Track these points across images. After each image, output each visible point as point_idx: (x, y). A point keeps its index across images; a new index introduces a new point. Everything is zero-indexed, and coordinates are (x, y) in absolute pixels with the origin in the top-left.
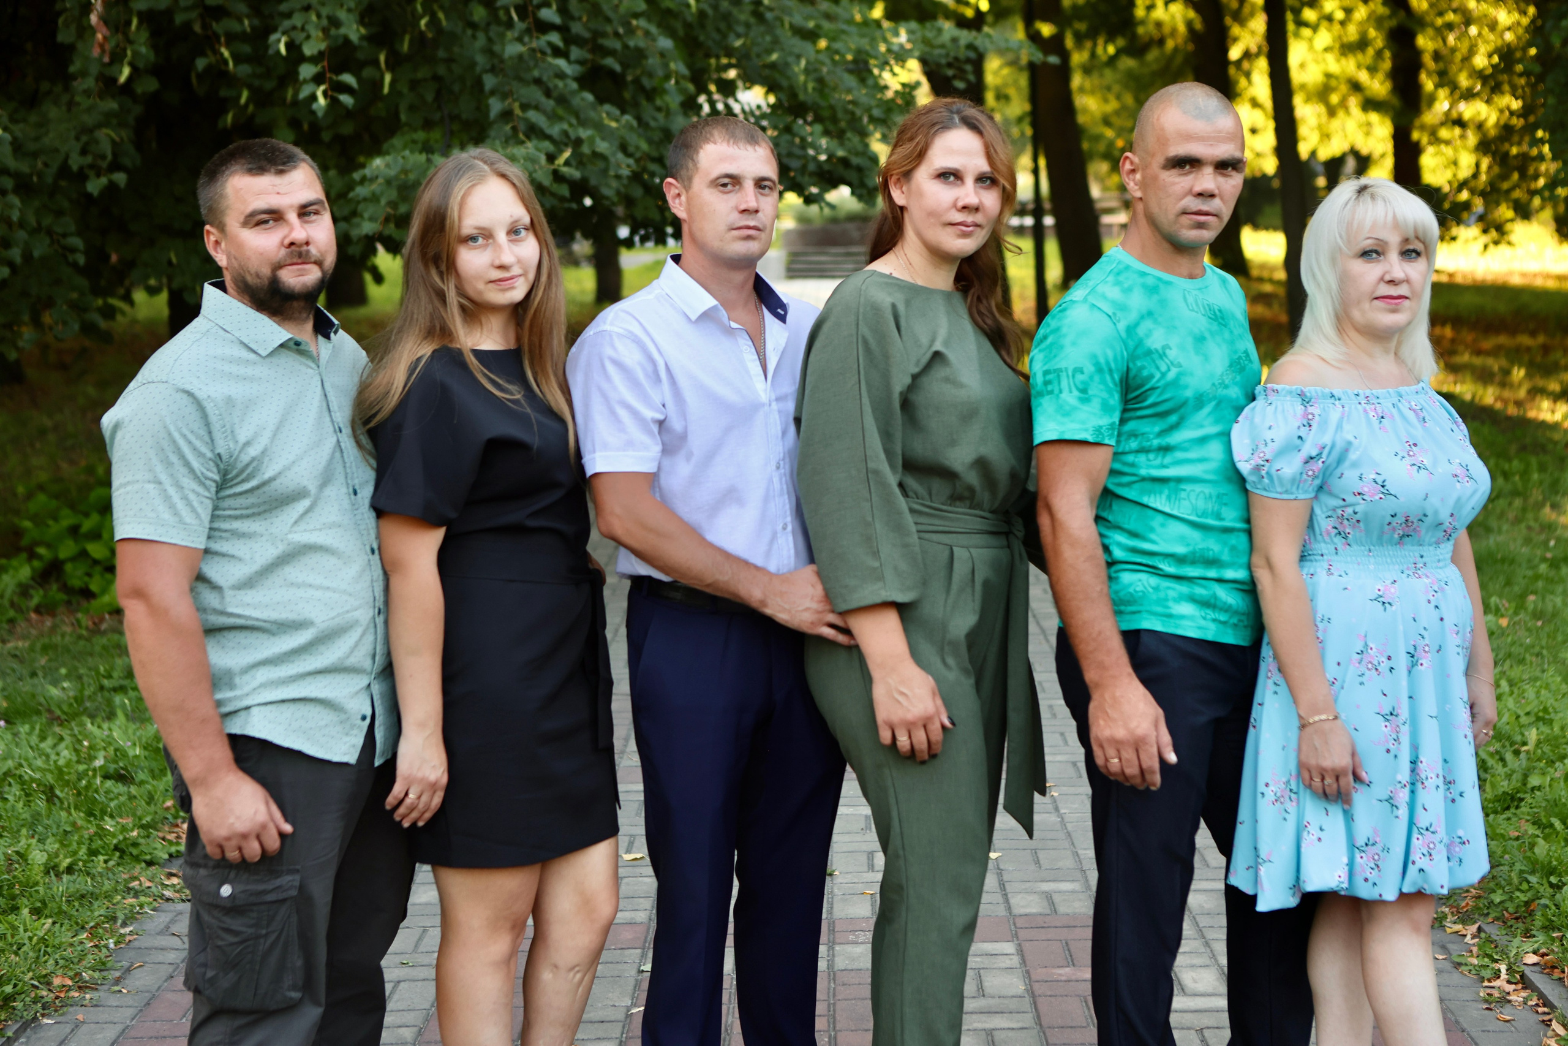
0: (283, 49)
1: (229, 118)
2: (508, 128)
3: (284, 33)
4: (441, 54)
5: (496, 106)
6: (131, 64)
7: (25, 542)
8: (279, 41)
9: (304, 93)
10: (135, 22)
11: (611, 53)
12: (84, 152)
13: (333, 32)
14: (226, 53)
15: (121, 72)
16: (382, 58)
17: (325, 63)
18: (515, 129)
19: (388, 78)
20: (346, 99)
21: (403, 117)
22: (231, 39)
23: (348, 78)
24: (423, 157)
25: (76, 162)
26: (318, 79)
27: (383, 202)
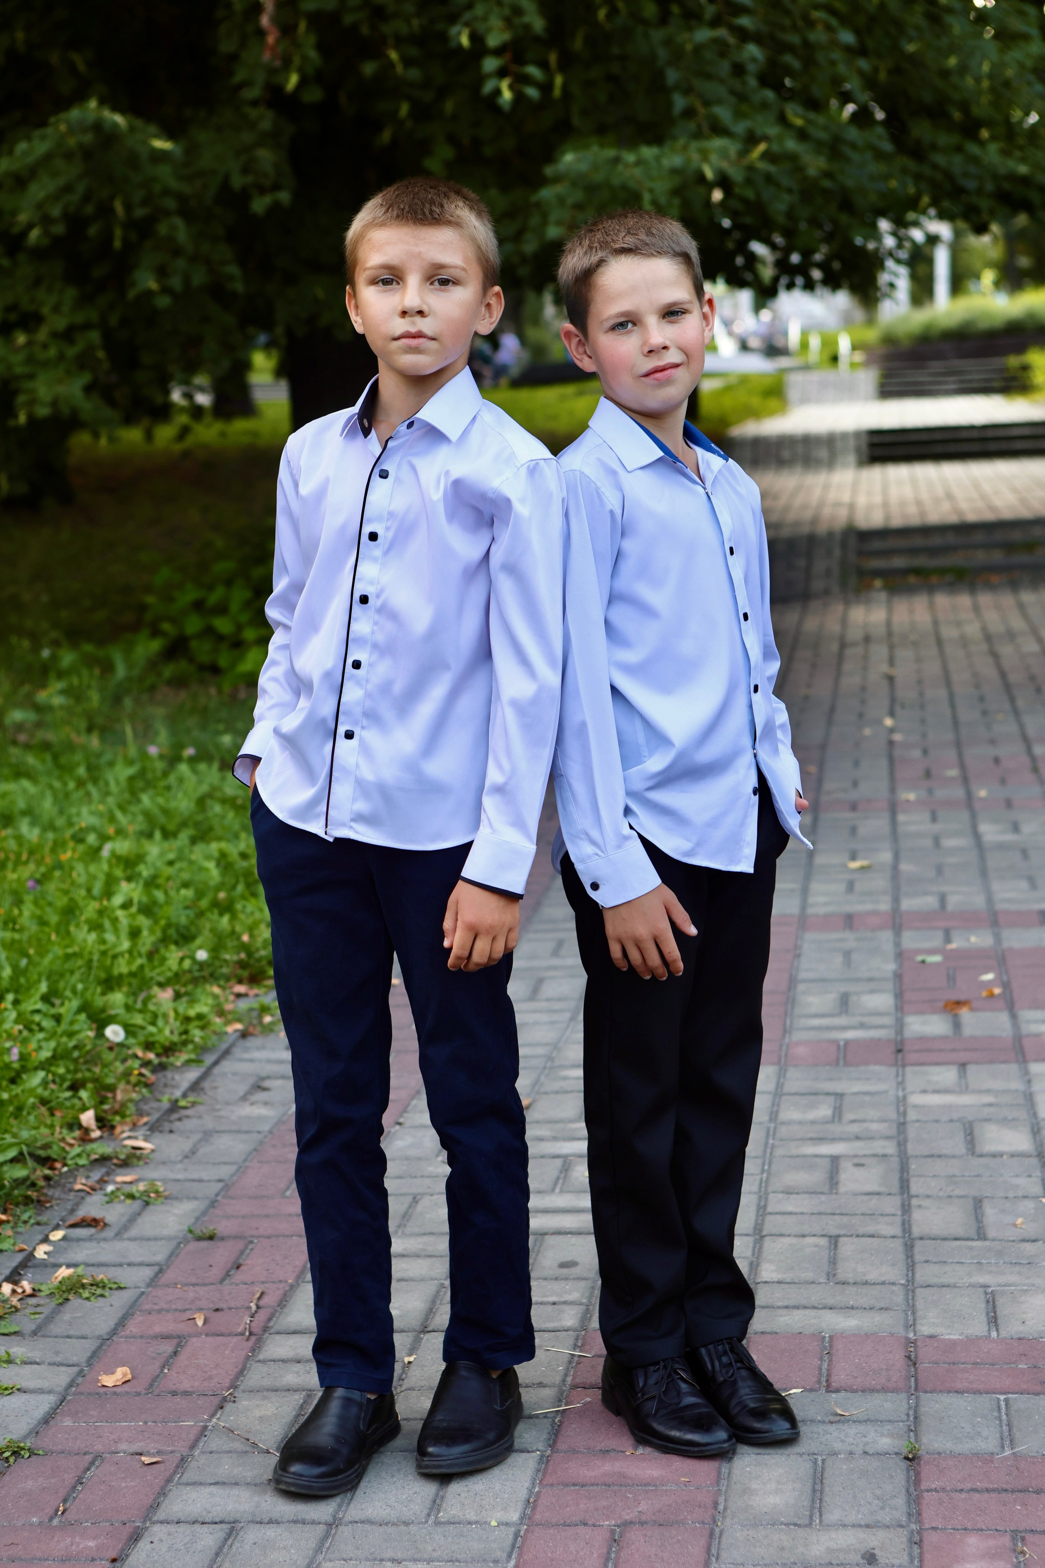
0: (465, 41)
1: (386, 136)
2: (692, 126)
3: (467, 24)
4: (616, 50)
5: (679, 102)
6: (300, 71)
7: (148, 617)
8: (459, 33)
9: (488, 87)
10: (302, 26)
11: (790, 49)
12: (245, 171)
13: (517, 21)
14: (394, 55)
15: (287, 80)
16: (553, 58)
17: (508, 56)
18: (699, 127)
19: (559, 80)
20: (532, 92)
21: (576, 121)
22: (399, 41)
23: (533, 71)
24: (610, 153)
25: (238, 182)
26: (502, 73)
27: (570, 201)
